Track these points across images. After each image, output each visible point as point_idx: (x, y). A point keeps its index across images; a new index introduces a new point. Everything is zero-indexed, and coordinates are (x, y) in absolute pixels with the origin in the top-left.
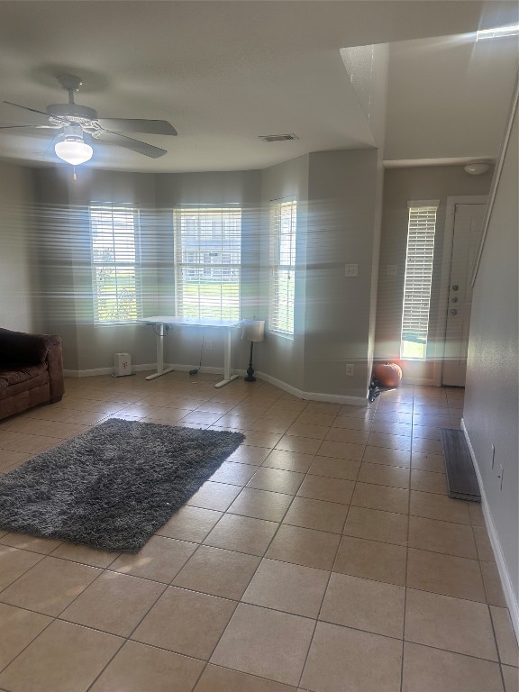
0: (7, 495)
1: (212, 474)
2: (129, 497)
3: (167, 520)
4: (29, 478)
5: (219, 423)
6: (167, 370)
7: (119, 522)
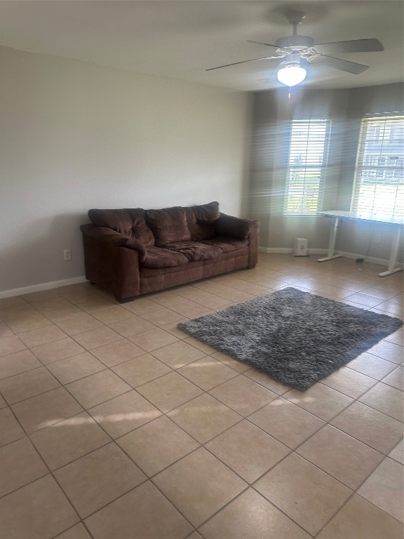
0: (217, 326)
1: (370, 347)
2: (300, 348)
3: (330, 374)
4: (232, 318)
5: (379, 307)
6: (336, 256)
7: (292, 365)
